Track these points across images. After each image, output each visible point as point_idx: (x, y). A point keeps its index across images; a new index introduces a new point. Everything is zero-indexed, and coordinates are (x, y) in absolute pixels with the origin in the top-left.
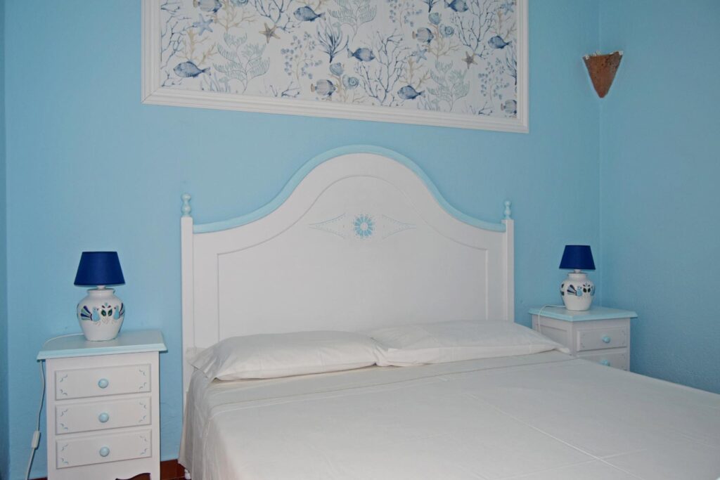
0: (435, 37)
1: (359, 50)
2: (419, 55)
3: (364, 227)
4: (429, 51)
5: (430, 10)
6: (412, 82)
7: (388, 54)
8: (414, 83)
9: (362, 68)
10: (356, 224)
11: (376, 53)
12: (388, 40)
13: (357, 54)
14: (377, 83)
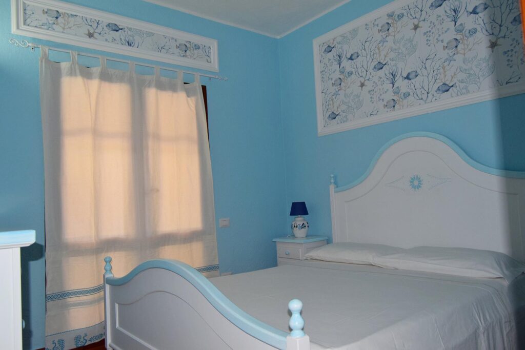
0: (461, 42)
1: (409, 74)
2: (450, 59)
3: (416, 183)
4: (457, 54)
5: (455, 24)
6: (446, 80)
7: (427, 69)
8: (447, 80)
9: (411, 84)
10: (411, 182)
11: (419, 71)
12: (426, 60)
13: (408, 78)
14: (421, 90)
